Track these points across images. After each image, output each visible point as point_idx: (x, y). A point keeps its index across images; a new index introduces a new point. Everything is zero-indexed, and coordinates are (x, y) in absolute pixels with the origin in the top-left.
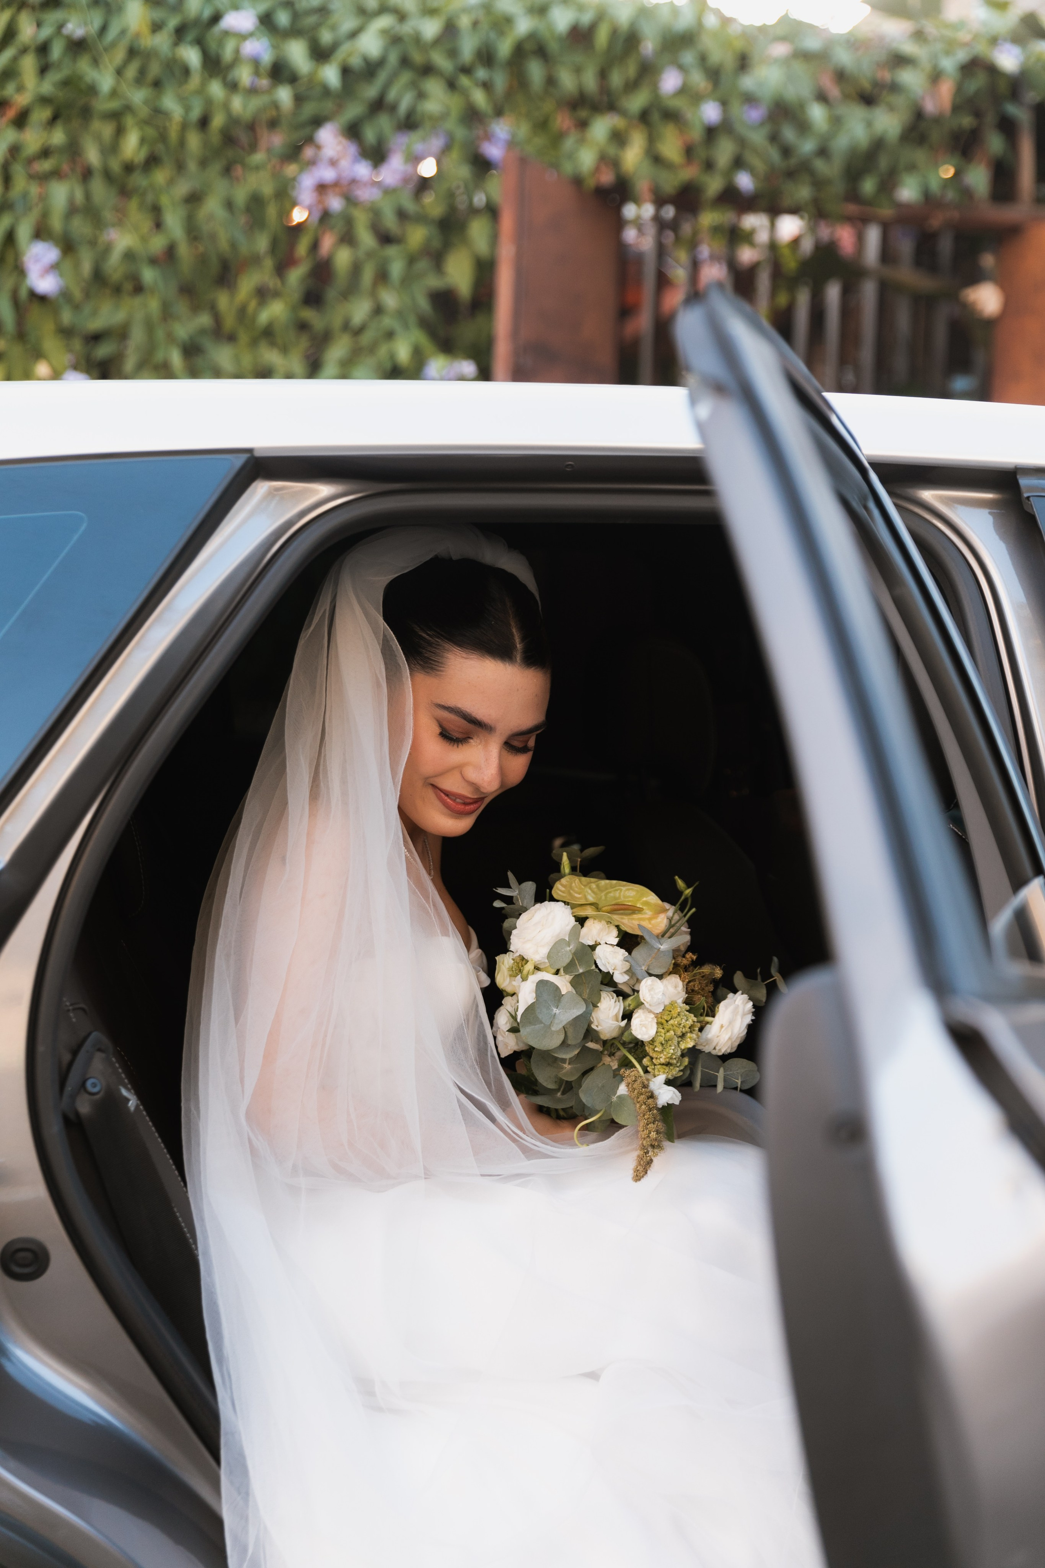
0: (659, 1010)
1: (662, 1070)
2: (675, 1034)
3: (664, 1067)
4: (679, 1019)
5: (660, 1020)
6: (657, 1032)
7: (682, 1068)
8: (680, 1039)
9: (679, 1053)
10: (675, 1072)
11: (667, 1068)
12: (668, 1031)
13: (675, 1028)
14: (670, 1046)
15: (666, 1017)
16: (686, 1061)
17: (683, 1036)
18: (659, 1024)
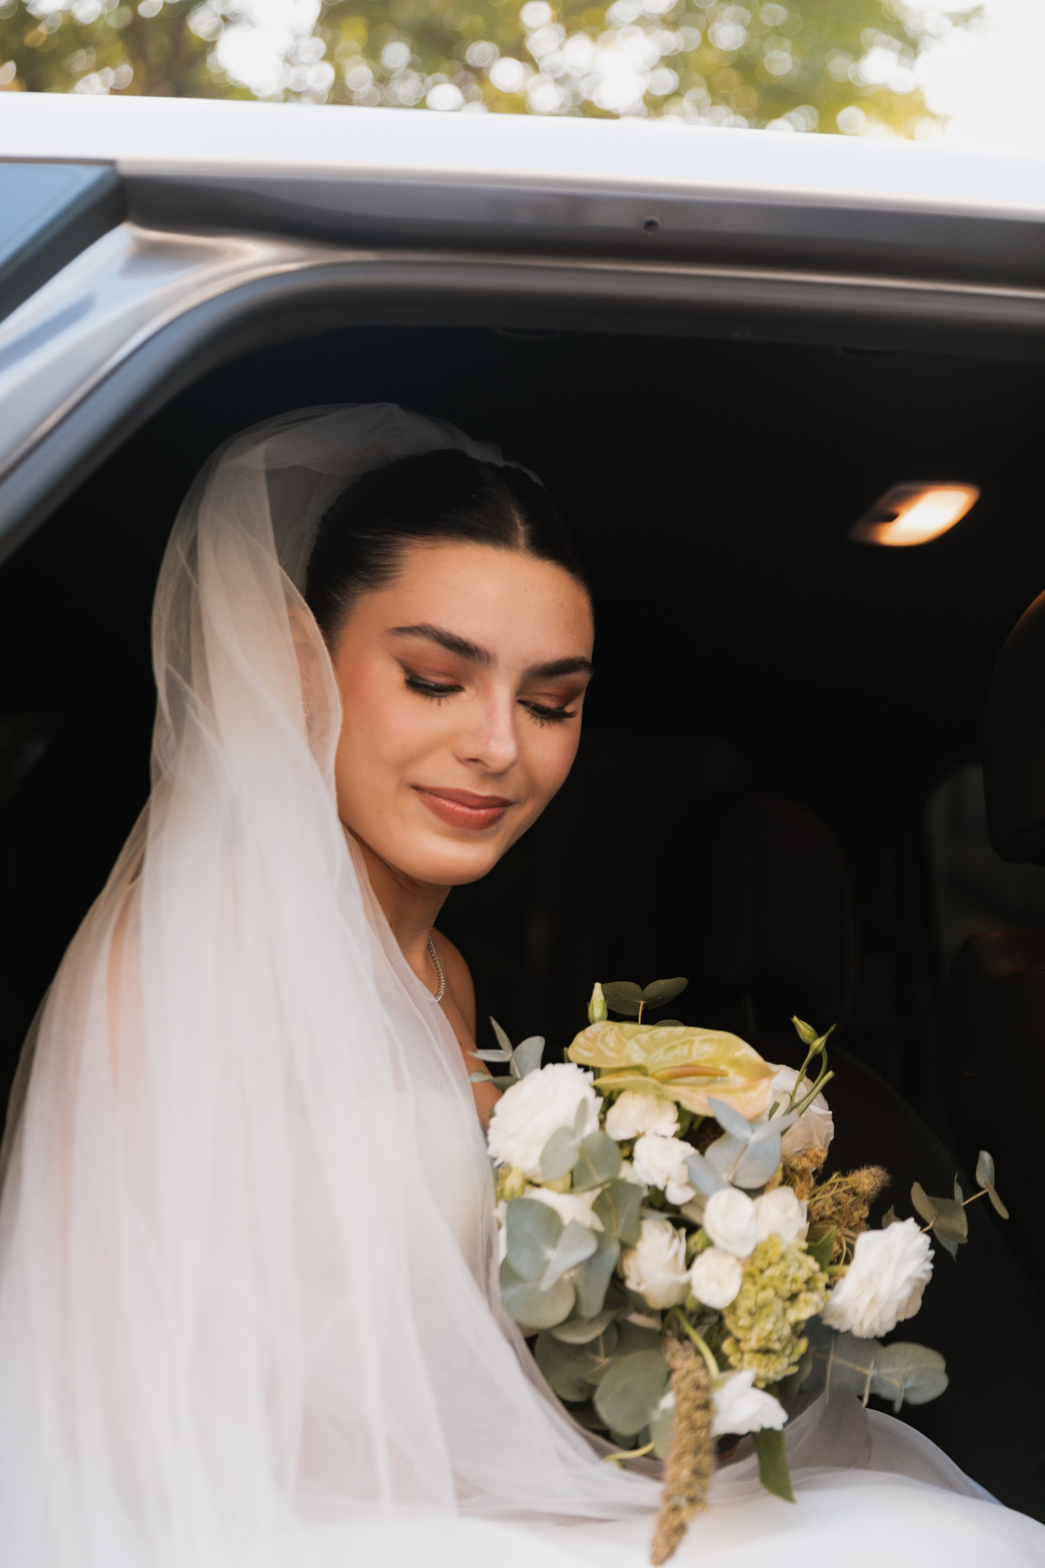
0: (746, 1250)
1: (755, 1363)
2: (776, 1294)
3: (759, 1356)
4: (782, 1266)
5: (749, 1268)
6: (741, 1291)
7: (795, 1358)
8: (787, 1304)
9: (787, 1331)
10: (779, 1368)
11: (764, 1359)
12: (764, 1288)
13: (777, 1283)
14: (768, 1316)
15: (760, 1263)
16: (803, 1345)
17: (793, 1297)
18: (749, 1276)
